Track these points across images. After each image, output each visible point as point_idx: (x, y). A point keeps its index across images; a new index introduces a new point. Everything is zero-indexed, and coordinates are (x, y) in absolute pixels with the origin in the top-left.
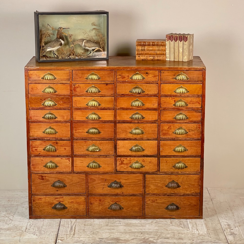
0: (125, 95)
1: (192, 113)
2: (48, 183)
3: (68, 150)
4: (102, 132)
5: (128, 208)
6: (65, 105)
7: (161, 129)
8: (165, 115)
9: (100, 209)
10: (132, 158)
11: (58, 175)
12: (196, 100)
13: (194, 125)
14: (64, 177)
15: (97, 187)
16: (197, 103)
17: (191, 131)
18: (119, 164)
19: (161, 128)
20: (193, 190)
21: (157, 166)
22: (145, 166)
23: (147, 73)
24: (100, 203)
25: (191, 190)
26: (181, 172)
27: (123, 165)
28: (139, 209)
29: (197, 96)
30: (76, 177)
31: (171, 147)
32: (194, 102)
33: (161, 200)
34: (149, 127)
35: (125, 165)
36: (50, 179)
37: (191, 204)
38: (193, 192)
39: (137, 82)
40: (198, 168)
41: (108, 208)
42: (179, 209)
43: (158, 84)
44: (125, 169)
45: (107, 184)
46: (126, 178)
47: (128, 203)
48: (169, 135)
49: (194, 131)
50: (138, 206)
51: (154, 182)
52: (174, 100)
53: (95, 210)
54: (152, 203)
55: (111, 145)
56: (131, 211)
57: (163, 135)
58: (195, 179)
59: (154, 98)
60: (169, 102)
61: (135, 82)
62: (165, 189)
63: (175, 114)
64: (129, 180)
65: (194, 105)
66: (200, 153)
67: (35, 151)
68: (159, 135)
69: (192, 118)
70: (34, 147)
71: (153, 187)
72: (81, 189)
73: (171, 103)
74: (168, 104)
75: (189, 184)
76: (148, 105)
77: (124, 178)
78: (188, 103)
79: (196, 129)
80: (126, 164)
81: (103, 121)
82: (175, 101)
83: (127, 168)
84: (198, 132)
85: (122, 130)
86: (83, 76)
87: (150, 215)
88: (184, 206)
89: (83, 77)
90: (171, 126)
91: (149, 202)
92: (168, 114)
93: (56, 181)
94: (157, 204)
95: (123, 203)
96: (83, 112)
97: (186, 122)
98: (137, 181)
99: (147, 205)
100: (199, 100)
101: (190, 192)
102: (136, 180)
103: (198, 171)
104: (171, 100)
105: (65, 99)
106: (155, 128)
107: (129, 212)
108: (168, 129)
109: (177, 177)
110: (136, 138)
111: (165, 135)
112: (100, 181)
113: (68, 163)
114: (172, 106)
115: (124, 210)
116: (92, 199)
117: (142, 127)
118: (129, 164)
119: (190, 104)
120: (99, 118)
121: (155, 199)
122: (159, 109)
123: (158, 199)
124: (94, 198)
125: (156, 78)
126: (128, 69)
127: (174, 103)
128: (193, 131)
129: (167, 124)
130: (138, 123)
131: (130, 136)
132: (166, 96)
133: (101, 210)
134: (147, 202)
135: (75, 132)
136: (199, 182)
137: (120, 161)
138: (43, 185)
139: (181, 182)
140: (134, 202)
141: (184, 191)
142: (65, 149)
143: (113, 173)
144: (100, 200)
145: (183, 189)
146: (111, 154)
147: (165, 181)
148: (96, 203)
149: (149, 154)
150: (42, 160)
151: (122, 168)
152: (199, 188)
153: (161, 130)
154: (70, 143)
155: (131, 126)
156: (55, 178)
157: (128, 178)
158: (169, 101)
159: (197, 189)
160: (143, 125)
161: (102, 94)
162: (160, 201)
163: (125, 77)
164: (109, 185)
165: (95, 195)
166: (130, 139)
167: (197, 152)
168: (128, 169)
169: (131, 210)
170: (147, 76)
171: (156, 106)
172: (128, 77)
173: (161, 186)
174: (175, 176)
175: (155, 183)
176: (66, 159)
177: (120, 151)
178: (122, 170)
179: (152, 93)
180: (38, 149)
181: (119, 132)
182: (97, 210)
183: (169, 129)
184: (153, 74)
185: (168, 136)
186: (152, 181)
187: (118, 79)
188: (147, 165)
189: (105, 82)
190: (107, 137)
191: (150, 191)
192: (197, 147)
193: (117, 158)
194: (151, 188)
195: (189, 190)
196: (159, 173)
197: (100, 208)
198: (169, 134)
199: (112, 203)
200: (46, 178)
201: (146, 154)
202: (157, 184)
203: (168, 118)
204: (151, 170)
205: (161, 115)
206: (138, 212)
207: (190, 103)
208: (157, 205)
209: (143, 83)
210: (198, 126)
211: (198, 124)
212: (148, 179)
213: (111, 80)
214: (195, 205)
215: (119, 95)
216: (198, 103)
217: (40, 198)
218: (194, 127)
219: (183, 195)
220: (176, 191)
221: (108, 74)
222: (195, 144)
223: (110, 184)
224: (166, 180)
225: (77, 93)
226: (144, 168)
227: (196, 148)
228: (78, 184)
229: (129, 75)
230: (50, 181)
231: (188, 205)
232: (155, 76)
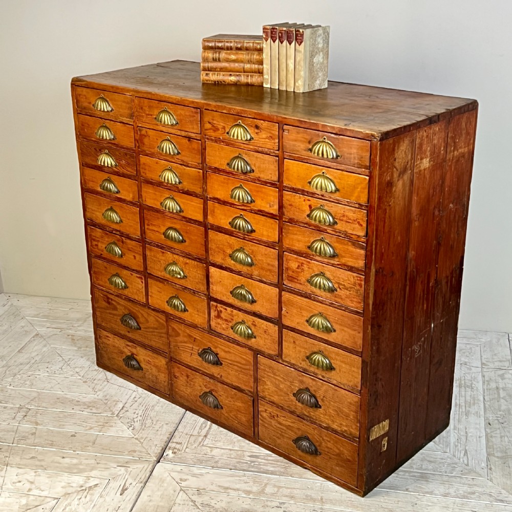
0: (221, 171)
1: (345, 245)
2: (115, 312)
3: (138, 261)
4: (187, 240)
5: (230, 411)
6: (129, 169)
7: (284, 265)
8: (292, 236)
9: (188, 393)
10: (235, 311)
11: (128, 304)
12: (354, 215)
13: (349, 277)
14: (136, 310)
15: (182, 349)
16: (356, 222)
17: (343, 288)
18: (215, 316)
19: (284, 263)
20: (346, 426)
21: (277, 345)
22: (257, 337)
23: (257, 127)
24: (187, 382)
25: (341, 424)
26: (323, 377)
27: (219, 321)
28: (248, 421)
29: (357, 206)
30: (152, 316)
31: (302, 311)
32: (350, 219)
33: (287, 420)
34: (262, 255)
35: (223, 320)
36: (118, 307)
37: (342, 456)
38: (346, 431)
39: (241, 146)
40: (356, 379)
41: (200, 396)
43: (278, 156)
44: (224, 329)
45: (197, 348)
46: (227, 349)
47: (230, 401)
48: (301, 284)
49: (350, 291)
50: (246, 414)
51: (272, 376)
52: (309, 203)
53: (181, 391)
54: (269, 420)
55: (201, 273)
56: (235, 420)
57: (289, 280)
58: (350, 403)
59: (271, 190)
60: (298, 205)
61: (237, 144)
62: (291, 401)
63: (312, 238)
64: (230, 355)
65: (349, 227)
66: (360, 347)
67: (95, 247)
68: (280, 277)
69: (345, 259)
70: (94, 240)
71: (271, 387)
72: (161, 342)
73: (302, 210)
74: (298, 210)
75: (337, 407)
76: (260, 204)
77: (223, 348)
78: (336, 219)
79: (353, 288)
80: (226, 320)
81: (187, 219)
82: (310, 206)
83: (227, 328)
84: (357, 296)
85: (218, 248)
86: (151, 113)
87: (266, 441)
88: (328, 452)
89: (152, 115)
90: (304, 264)
91: (264, 415)
92: (296, 234)
93: (126, 313)
94: (279, 426)
95: (222, 398)
96: (156, 191)
97: (333, 264)
98: (244, 362)
99: (262, 418)
100: (360, 216)
101: (340, 427)
102: (243, 360)
103: (357, 387)
104: (304, 203)
105: (128, 156)
106: (274, 259)
107: (232, 419)
108: (298, 268)
109: (314, 383)
110: (241, 272)
111: (291, 281)
112: (186, 339)
113: (140, 287)
114: (305, 218)
115: (224, 412)
116: (176, 370)
117: (250, 249)
118: (230, 322)
119: (342, 222)
120: (181, 211)
121: (274, 412)
122: (280, 217)
123: (281, 416)
124: (179, 368)
125: (273, 141)
126: (224, 109)
127: (308, 212)
128: (347, 290)
129: (297, 258)
130: (244, 239)
131: (230, 263)
132: (295, 190)
133: (190, 395)
134: (262, 413)
135: (148, 229)
136: (357, 413)
137: (215, 311)
138: (110, 313)
139: (321, 397)
141: (328, 419)
142: (135, 257)
143: (206, 331)
144: (188, 376)
145: (326, 415)
146: (201, 290)
147: (293, 383)
148: (182, 379)
149: (264, 312)
150: (106, 268)
151: (219, 326)
152: (357, 426)
153: (285, 268)
154: (141, 248)
155: (231, 242)
156: (125, 308)
157: (229, 350)
159: (353, 427)
160: (252, 245)
161: (183, 158)
162: (284, 422)
163: (218, 129)
164: (199, 352)
165: (181, 363)
166: (231, 271)
167: (355, 343)
168: (228, 332)
169: (234, 417)
170: (257, 133)
171: (274, 210)
172: (223, 130)
173: (285, 389)
174: (311, 381)
175: (274, 380)
176: (137, 277)
177: (214, 289)
178: (219, 330)
179: (268, 178)
180: (100, 244)
181: (213, 249)
182: (184, 394)
183: (300, 270)
184: (269, 131)
185: (297, 284)
186: (268, 372)
187: (207, 131)
188: (260, 336)
189: (186, 133)
190: (195, 253)
192: (355, 330)
193: (212, 303)
194: (267, 387)
195: (337, 423)
196: (281, 362)
197: (188, 391)
198: (299, 282)
200: (113, 302)
201: (259, 311)
202: (277, 383)
203: (297, 243)
204: (267, 348)
205: (283, 234)
206: (245, 426)
207: (342, 220)
208: (279, 428)
209: (251, 149)
210: (357, 281)
211: (357, 277)
212: (262, 366)
213: (194, 131)
214: (349, 461)
215: (210, 168)
216: (359, 222)
217: (108, 337)
218: (349, 280)
219: (327, 428)
220: (312, 412)
221: (190, 116)
222: (349, 322)
223: (200, 350)
224: (293, 380)
225: (145, 149)
226: (253, 340)
227: (353, 333)
228: (156, 330)
229: (226, 126)
230: (118, 310)
231: (335, 453)
232: (271, 137)
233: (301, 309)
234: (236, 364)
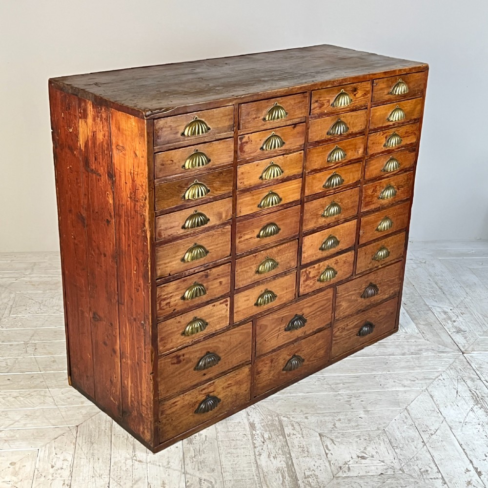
2: (188, 365)
3: (225, 284)
4: (282, 227)
5: (311, 357)
8: (372, 168)
10: (321, 264)
11: (207, 342)
13: (404, 176)
14: (216, 342)
15: (268, 339)
17: (400, 188)
19: (363, 194)
21: (352, 266)
22: (338, 272)
24: (271, 367)
27: (308, 282)
30: (236, 333)
34: (348, 198)
36: (192, 356)
41: (283, 368)
44: (311, 287)
45: (285, 325)
46: (311, 303)
47: (312, 348)
48: (374, 203)
49: (404, 187)
50: (324, 346)
51: (347, 295)
53: (264, 382)
55: (293, 250)
56: (315, 360)
57: (365, 206)
62: (360, 303)
64: (314, 306)
67: (165, 307)
68: (359, 208)
69: (404, 165)
70: (165, 300)
71: (345, 305)
72: (245, 353)
77: (308, 305)
79: (406, 183)
80: (313, 277)
81: (285, 205)
83: (314, 284)
85: (311, 215)
90: (377, 186)
93: (203, 355)
95: (304, 351)
96: (253, 196)
97: (395, 174)
98: (326, 302)
102: (324, 302)
107: (312, 362)
108: (373, 192)
110: (330, 224)
111: (367, 206)
112: (273, 326)
113: (224, 312)
115: (305, 363)
116: (260, 364)
117: (339, 199)
118: (317, 275)
124: (263, 360)
129: (372, 185)
130: (335, 193)
131: (321, 222)
133: (272, 378)
135: (239, 242)
137: (305, 276)
138: (179, 373)
140: (320, 342)
142: (221, 283)
143: (293, 302)
144: (272, 361)
146: (292, 266)
148: (265, 369)
149: (345, 247)
150: (179, 322)
151: (307, 287)
153: (364, 197)
154: (230, 267)
155: (324, 203)
156: (202, 350)
157: (314, 302)
160: (341, 195)
164: (286, 327)
166: (322, 229)
168: (314, 287)
175: (348, 297)
176: (221, 303)
177: (306, 256)
178: (307, 291)
180: (172, 300)
182: (267, 382)
185: (371, 206)
186: (344, 294)
190: (289, 235)
193: (302, 271)
194: (342, 308)
196: (354, 278)
198: (372, 203)
199: (288, 358)
200: (185, 356)
201: (340, 249)
202: (350, 297)
204: (345, 275)
205: (366, 169)
206: (323, 357)
210: (409, 177)
211: (409, 173)
212: (340, 293)
217: (174, 403)
218: (404, 179)
223: (288, 324)
226: (336, 276)
228: (239, 346)
230: (192, 360)
233: (373, 223)
234: (318, 310)
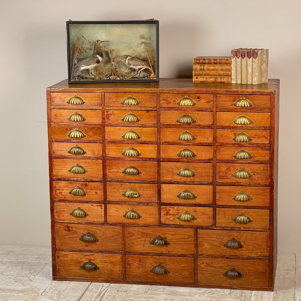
0: (171, 126)
1: (257, 150)
2: (75, 235)
3: (99, 195)
4: (142, 172)
5: (176, 272)
6: (95, 137)
7: (217, 170)
8: (223, 153)
9: (140, 272)
10: (180, 207)
11: (88, 226)
12: (262, 134)
13: (260, 167)
14: (95, 229)
15: (136, 243)
17: (256, 174)
18: (164, 214)
19: (217, 169)
20: (260, 252)
21: (212, 219)
22: (197, 218)
23: (199, 98)
24: (140, 265)
25: (257, 252)
26: (244, 228)
27: (168, 216)
28: (190, 274)
29: (263, 129)
30: (110, 229)
31: (230, 194)
32: (260, 136)
33: (219, 263)
34: (202, 168)
35: (171, 215)
36: (78, 231)
37: (258, 271)
38: (260, 255)
39: (187, 110)
40: (266, 223)
41: (151, 271)
42: (242, 277)
43: (212, 111)
44: (171, 221)
45: (149, 239)
46: (173, 233)
47: (176, 266)
48: (228, 179)
49: (261, 174)
50: (188, 270)
51: (209, 239)
52: (233, 133)
53: (134, 273)
54: (206, 268)
55: (153, 190)
56: (180, 277)
57: (220, 178)
58: (263, 238)
59: (208, 130)
60: (227, 136)
61: (184, 109)
62: (223, 250)
63: (235, 151)
64: (176, 236)
65: (260, 141)
67: (59, 194)
68: (214, 178)
69: (258, 158)
70: (58, 190)
71: (208, 246)
72: (117, 244)
73: (230, 137)
74: (226, 138)
75: (254, 243)
76: (200, 139)
77: (170, 233)
79: (262, 172)
80: (173, 215)
81: (144, 159)
82: (235, 134)
83: (174, 219)
84: (265, 176)
85: (168, 171)
86: (118, 100)
87: (204, 282)
88: (248, 273)
89: (118, 102)
90: (231, 167)
91: (202, 266)
92: (225, 151)
93: (85, 233)
94: (213, 269)
95: (169, 266)
96: (118, 147)
97: (249, 162)
98: (187, 237)
99: (200, 269)
100: (266, 133)
101: (257, 254)
102: (186, 236)
103: (267, 227)
104: (230, 133)
105: (95, 129)
106: (210, 169)
107: (177, 277)
108: (226, 170)
109: (238, 234)
110: (186, 182)
111: (222, 178)
112: (139, 236)
113: (100, 212)
114: (231, 141)
115: (171, 275)
116: (130, 259)
117: (192, 167)
118: (177, 215)
120: (139, 154)
121: (210, 261)
122: (215, 145)
123: (214, 262)
124: (133, 257)
125: (210, 104)
126: (174, 91)
127: (233, 137)
128: (259, 174)
129: (225, 165)
130: (188, 162)
131: (177, 178)
132: (223, 128)
133: (142, 273)
134: (200, 265)
135: (109, 172)
136: (267, 242)
137: (165, 211)
138: (69, 238)
139: (244, 241)
140: (183, 264)
141: (248, 253)
142: (96, 193)
143: (156, 226)
144: (140, 261)
145: (246, 250)
146: (153, 201)
147: (223, 239)
148: (135, 264)
149: (202, 202)
150: (68, 206)
151: (168, 220)
152: (267, 250)
153: (218, 172)
154: (103, 185)
155: (178, 166)
156: (84, 229)
157: (175, 233)
158: (227, 134)
159: (265, 251)
160: (194, 164)
161: (142, 123)
162: (217, 265)
163: (170, 103)
164: (151, 241)
165: (134, 253)
166: (178, 183)
167: (265, 202)
168: (175, 222)
169: (179, 275)
170: (198, 101)
171: (210, 140)
172: (174, 103)
173: (218, 244)
174: (236, 233)
175: (210, 241)
176: (97, 206)
177: (165, 197)
178: (167, 222)
179: (206, 124)
180: (63, 191)
181: (164, 173)
182: (137, 273)
183: (228, 171)
184: (207, 98)
185: (226, 180)
186: (206, 237)
187: (162, 105)
188: (200, 217)
189: (145, 108)
190: (149, 179)
191: (204, 251)
192: (265, 195)
193: (162, 207)
194: (205, 247)
195: (255, 252)
196: (215, 228)
197: (141, 270)
198: (227, 178)
199: (155, 265)
200: (73, 229)
201: (198, 203)
202: (212, 242)
203: (226, 156)
204: (205, 223)
205: (217, 153)
206: (188, 277)
207: (255, 138)
208: (213, 270)
209: (194, 110)
210: (265, 168)
211: (265, 166)
212: (201, 235)
213: (152, 106)
214: (263, 272)
215: (163, 125)
216: (265, 137)
217: (66, 255)
218: (260, 169)
219: (247, 259)
220: (237, 252)
221: (149, 98)
222: (261, 192)
223: (152, 239)
224: (224, 237)
225: (110, 122)
226: (195, 221)
227: (263, 197)
228: (112, 238)
229: (176, 100)
230: (78, 233)
231: (253, 272)
232: (209, 102)
233: (229, 193)
234: (180, 240)
